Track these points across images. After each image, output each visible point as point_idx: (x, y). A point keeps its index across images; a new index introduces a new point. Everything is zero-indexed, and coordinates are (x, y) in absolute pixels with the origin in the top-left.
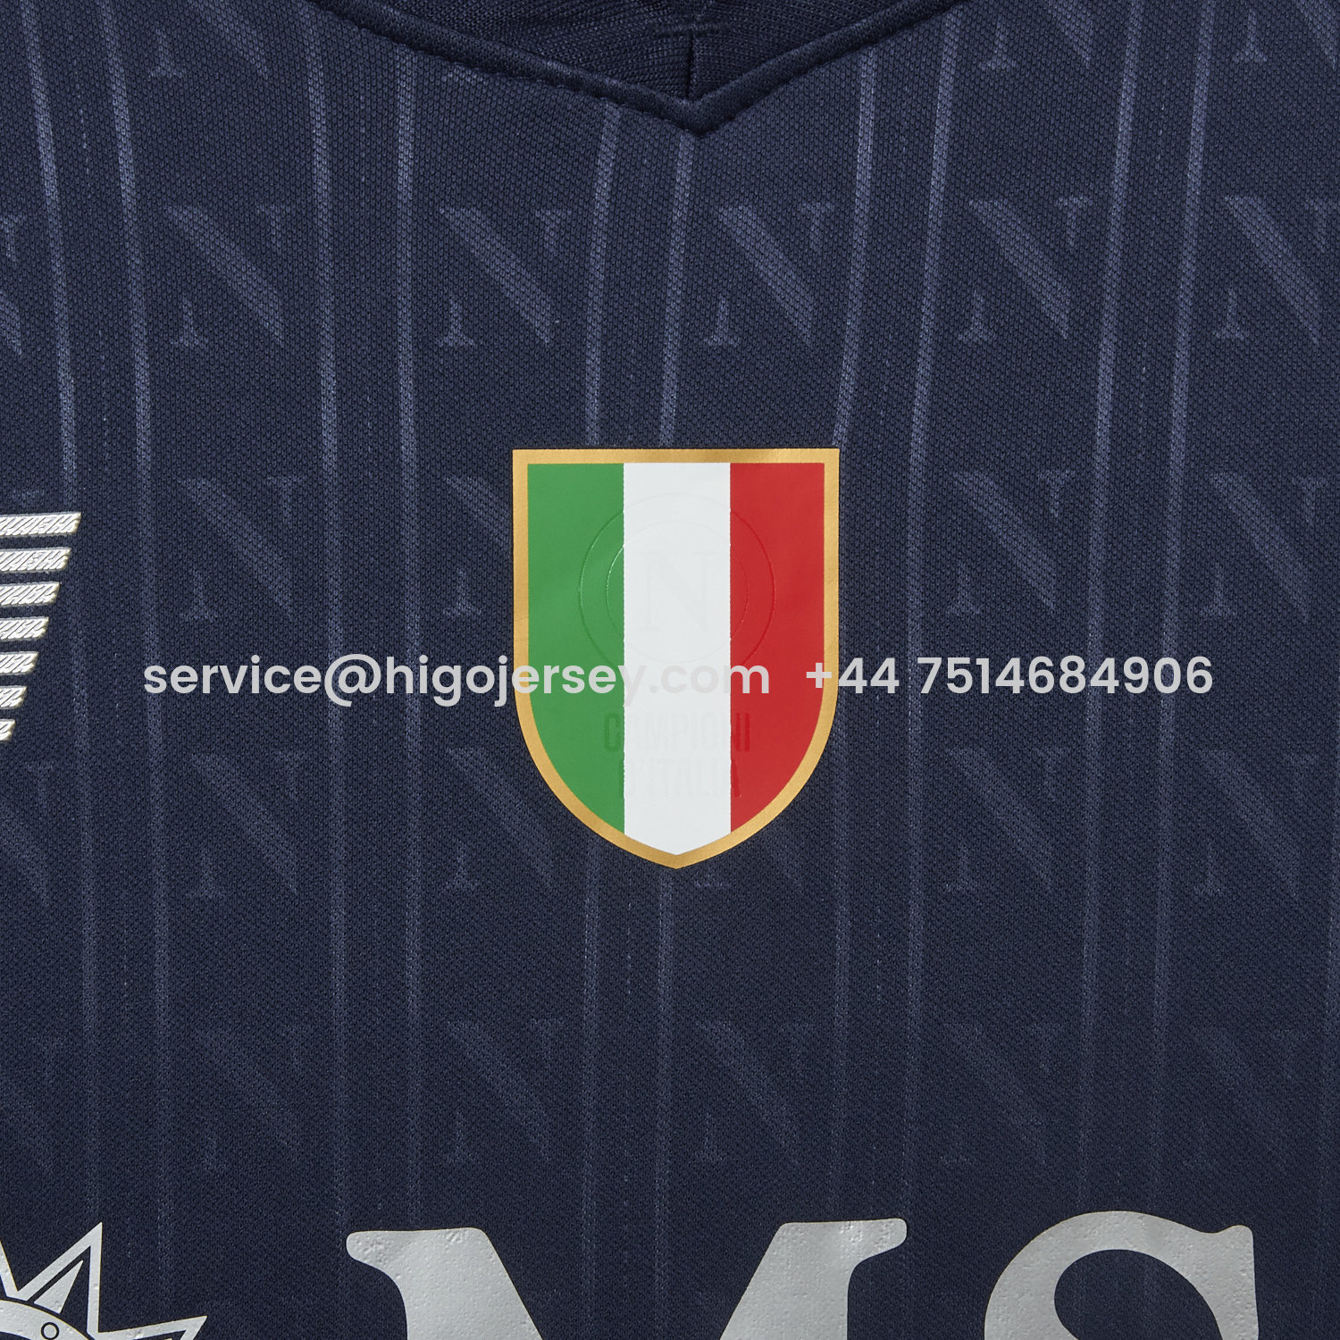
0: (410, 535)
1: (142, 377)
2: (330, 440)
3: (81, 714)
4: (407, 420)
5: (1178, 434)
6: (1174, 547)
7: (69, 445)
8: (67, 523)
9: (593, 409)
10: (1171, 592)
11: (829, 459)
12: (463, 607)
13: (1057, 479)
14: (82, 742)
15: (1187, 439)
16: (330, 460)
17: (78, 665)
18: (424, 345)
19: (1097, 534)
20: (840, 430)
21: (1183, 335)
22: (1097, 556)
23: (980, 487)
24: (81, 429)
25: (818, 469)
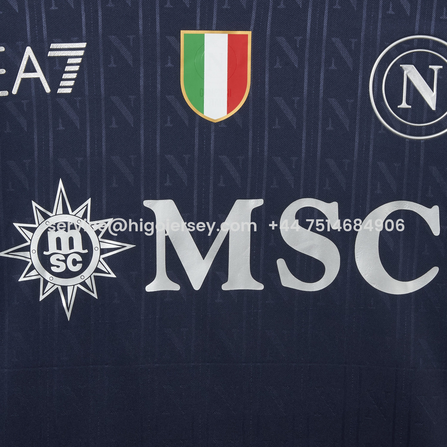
0: (158, 49)
1: (100, 13)
2: (141, 28)
3: (87, 87)
4: (158, 24)
5: (325, 29)
6: (323, 54)
7: (84, 28)
8: (83, 45)
9: (198, 22)
10: (323, 64)
11: (249, 33)
12: (169, 65)
13: (298, 39)
14: (87, 93)
15: (327, 30)
16: (141, 32)
17: (86, 76)
18: (161, 7)
19: (307, 51)
20: (252, 27)
21: (327, 7)
22: (307, 56)
23: (282, 40)
24: (87, 24)
25: (247, 36)
